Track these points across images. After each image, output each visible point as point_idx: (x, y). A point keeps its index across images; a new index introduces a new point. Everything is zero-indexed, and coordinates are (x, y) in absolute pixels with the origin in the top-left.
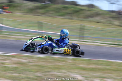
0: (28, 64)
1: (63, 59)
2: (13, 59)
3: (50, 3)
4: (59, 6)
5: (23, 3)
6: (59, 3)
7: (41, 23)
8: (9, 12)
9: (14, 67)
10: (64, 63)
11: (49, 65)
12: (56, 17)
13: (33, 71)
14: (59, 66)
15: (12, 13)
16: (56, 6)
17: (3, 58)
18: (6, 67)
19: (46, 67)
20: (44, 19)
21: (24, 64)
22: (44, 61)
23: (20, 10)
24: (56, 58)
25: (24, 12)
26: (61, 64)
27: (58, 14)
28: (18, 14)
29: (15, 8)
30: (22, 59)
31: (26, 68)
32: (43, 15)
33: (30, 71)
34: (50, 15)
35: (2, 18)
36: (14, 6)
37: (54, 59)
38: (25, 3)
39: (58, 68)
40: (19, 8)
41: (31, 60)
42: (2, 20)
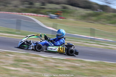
0: (81, 68)
1: (114, 64)
2: (66, 62)
3: (102, 11)
4: (111, 14)
5: (76, 10)
6: (110, 12)
7: (94, 30)
8: (63, 18)
9: (67, 70)
10: (115, 68)
11: (101, 69)
12: (107, 24)
13: (86, 74)
14: (110, 70)
15: (65, 18)
16: (107, 14)
17: (57, 61)
18: (60, 70)
19: (98, 71)
20: (96, 26)
21: (77, 68)
22: (96, 66)
23: (74, 16)
24: (107, 63)
25: (77, 19)
26: (112, 69)
27: (109, 22)
28: (71, 20)
29: (69, 14)
30: (75, 63)
31: (79, 71)
32: (94, 22)
33: (83, 75)
34: (102, 22)
35: (56, 23)
36: (68, 13)
37: (105, 64)
38: (78, 10)
39: (109, 73)
40: (72, 15)
41: (84, 64)
42: (56, 25)
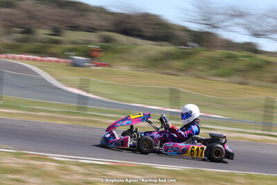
1: (228, 175)
2: (113, 173)
3: (196, 45)
4: (219, 53)
5: (136, 45)
6: (215, 47)
7: (178, 92)
8: (104, 65)
12: (210, 78)
15: (109, 66)
16: (210, 52)
17: (90, 170)
20: (182, 83)
22: (183, 181)
23: (130, 61)
25: (138, 66)
27: (214, 71)
28: (123, 69)
29: (116, 55)
30: (133, 173)
35: (88, 78)
36: (116, 52)
37: (206, 176)
38: (139, 45)
40: (125, 56)
42: (88, 81)
